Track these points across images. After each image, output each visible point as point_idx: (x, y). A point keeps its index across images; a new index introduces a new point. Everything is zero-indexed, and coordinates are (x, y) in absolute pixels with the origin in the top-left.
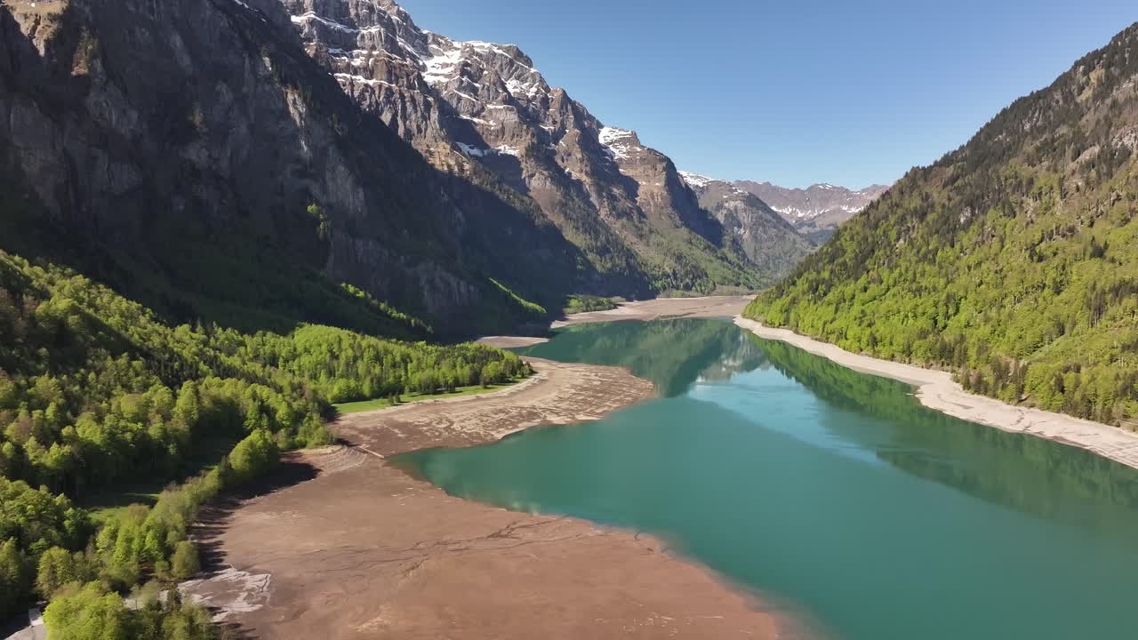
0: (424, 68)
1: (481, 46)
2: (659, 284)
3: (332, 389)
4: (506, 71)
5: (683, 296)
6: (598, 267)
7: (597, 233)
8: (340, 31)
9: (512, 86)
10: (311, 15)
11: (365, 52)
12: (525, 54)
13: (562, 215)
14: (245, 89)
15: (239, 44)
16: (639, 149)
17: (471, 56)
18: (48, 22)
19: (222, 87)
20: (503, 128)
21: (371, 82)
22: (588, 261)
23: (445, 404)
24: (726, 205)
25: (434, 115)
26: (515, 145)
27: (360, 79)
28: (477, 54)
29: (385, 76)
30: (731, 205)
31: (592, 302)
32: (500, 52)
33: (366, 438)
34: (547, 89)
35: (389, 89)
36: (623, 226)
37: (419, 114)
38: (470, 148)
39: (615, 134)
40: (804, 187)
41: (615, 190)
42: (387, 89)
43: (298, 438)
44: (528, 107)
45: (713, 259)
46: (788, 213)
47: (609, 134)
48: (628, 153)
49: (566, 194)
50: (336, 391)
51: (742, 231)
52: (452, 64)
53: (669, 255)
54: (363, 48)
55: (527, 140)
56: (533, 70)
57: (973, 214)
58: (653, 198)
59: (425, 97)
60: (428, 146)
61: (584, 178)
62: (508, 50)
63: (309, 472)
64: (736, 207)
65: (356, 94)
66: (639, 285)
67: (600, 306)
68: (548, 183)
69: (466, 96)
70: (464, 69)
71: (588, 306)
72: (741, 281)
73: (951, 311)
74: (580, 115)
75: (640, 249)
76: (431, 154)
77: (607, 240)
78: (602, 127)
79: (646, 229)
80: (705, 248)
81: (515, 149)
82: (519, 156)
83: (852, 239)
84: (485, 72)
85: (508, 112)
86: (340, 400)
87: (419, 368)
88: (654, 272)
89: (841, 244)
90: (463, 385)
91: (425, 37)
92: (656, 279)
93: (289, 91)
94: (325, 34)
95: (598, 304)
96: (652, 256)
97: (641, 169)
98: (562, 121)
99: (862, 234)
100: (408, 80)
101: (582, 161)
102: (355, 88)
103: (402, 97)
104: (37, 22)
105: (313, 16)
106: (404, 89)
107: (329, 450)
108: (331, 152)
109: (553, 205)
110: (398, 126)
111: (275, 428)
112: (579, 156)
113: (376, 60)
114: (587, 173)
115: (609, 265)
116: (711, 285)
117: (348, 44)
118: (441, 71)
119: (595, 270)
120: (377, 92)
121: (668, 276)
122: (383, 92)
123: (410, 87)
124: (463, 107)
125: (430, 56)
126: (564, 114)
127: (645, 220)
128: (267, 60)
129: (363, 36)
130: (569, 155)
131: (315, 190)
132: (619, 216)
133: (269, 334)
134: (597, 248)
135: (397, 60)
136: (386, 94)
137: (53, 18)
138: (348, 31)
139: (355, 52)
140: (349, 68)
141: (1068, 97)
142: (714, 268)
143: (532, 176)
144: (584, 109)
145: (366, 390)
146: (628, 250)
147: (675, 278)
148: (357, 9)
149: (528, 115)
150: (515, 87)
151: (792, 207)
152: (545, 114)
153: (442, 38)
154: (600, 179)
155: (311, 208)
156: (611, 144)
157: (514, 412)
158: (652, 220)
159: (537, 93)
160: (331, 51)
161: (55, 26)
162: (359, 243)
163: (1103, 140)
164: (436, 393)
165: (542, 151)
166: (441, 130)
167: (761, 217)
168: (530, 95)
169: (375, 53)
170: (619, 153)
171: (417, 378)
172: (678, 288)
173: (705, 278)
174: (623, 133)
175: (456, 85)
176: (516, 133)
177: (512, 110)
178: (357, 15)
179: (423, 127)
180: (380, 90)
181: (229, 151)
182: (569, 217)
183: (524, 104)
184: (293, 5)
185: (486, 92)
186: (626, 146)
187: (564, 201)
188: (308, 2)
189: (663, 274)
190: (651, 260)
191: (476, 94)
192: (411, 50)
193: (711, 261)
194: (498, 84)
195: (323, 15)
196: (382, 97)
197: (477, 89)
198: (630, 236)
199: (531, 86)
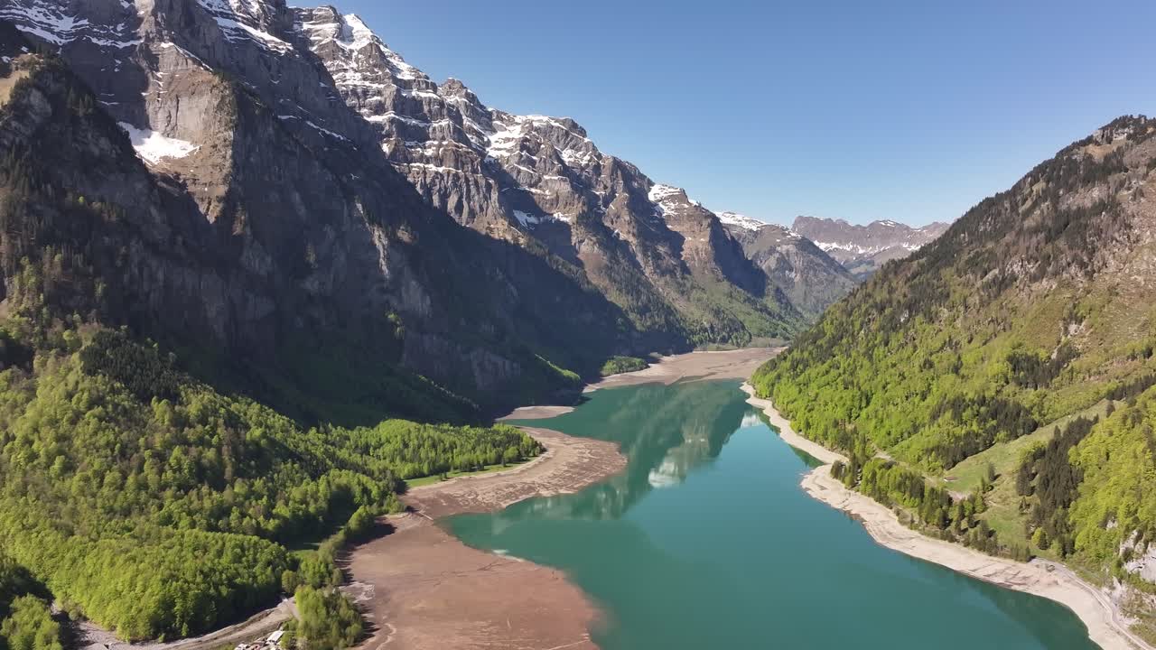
0: (489, 143)
1: (539, 120)
2: (696, 338)
3: (404, 469)
4: (562, 142)
5: (718, 349)
6: (638, 326)
7: (639, 293)
8: (415, 126)
9: (567, 156)
10: (390, 114)
11: (436, 143)
12: (580, 125)
13: (607, 279)
14: (344, 229)
15: (340, 195)
16: (686, 206)
17: (530, 131)
18: (217, 203)
19: (327, 229)
20: (558, 197)
21: (441, 170)
22: (629, 321)
23: (476, 480)
24: (779, 249)
25: (495, 196)
26: (568, 212)
27: (432, 167)
28: (536, 129)
29: (452, 164)
30: (784, 248)
31: (624, 362)
32: (557, 124)
33: (423, 505)
34: (599, 157)
35: (456, 175)
36: (666, 282)
37: (481, 195)
38: (528, 216)
39: (665, 191)
40: (865, 224)
41: (661, 248)
42: (454, 175)
43: (384, 508)
44: (581, 175)
45: (752, 311)
46: (848, 249)
47: (659, 191)
48: (676, 210)
49: (613, 258)
50: (406, 471)
51: (793, 275)
52: (513, 139)
53: (708, 310)
54: (434, 139)
55: (578, 208)
56: (586, 140)
57: (910, 316)
58: (698, 254)
59: (487, 180)
60: (488, 223)
61: (631, 239)
62: (564, 122)
63: (390, 529)
64: (788, 251)
65: (428, 181)
66: (677, 340)
68: (596, 248)
69: (525, 169)
70: (523, 145)
71: (621, 368)
72: (778, 332)
74: (631, 177)
75: (680, 305)
76: (491, 230)
77: (649, 299)
78: (652, 184)
79: (688, 285)
80: (745, 301)
81: (567, 217)
82: (571, 224)
83: (832, 323)
84: (542, 146)
85: (562, 183)
86: (409, 477)
87: (461, 453)
88: (692, 327)
89: (823, 328)
90: (488, 465)
91: (491, 113)
92: (694, 333)
93: (376, 228)
94: (404, 131)
95: (631, 366)
96: (691, 311)
97: (687, 226)
98: (612, 187)
99: (839, 320)
100: (473, 166)
101: (629, 223)
102: (428, 176)
103: (467, 180)
104: (210, 203)
105: (393, 115)
106: (469, 174)
107: (401, 515)
108: (406, 272)
109: (600, 270)
110: (463, 206)
111: (371, 503)
112: (627, 218)
113: (445, 150)
114: (634, 235)
115: (649, 323)
116: (747, 337)
117: (421, 137)
118: (502, 146)
119: (634, 328)
120: (445, 178)
121: (706, 330)
122: (451, 178)
123: (475, 171)
124: (522, 180)
125: (494, 131)
126: (614, 179)
127: (688, 276)
128: (359, 206)
129: (434, 129)
130: (618, 217)
132: (663, 274)
133: (364, 429)
134: (638, 307)
135: (464, 148)
136: (453, 179)
137: (220, 200)
138: (421, 125)
139: (428, 143)
140: (423, 159)
141: (1014, 208)
142: (752, 320)
143: (582, 242)
144: (636, 168)
145: (425, 470)
146: (669, 307)
147: (713, 332)
148: (429, 105)
149: (579, 181)
150: (570, 157)
151: (853, 244)
152: (597, 180)
153: (505, 114)
154: (646, 240)
155: (392, 316)
156: (660, 201)
157: (519, 487)
158: (696, 276)
159: (589, 161)
160: (408, 144)
161: (221, 205)
162: (426, 338)
163: (1001, 265)
164: (472, 470)
165: (593, 220)
166: (500, 208)
167: (812, 262)
168: (584, 163)
169: (445, 143)
170: (668, 210)
171: (459, 460)
172: (714, 341)
173: (741, 331)
174: (672, 190)
175: (517, 159)
176: (569, 202)
177: (565, 181)
178: (430, 111)
179: (485, 206)
180: (448, 176)
181: (332, 276)
182: (613, 280)
183: (577, 171)
184: (377, 106)
185: (543, 164)
186: (674, 203)
187: (609, 265)
188: (389, 103)
189: (701, 329)
190: (690, 316)
191: (534, 167)
192: (476, 127)
193: (749, 314)
194: (554, 157)
195: (401, 114)
196: (450, 182)
197: (535, 162)
198: (672, 293)
199: (585, 155)
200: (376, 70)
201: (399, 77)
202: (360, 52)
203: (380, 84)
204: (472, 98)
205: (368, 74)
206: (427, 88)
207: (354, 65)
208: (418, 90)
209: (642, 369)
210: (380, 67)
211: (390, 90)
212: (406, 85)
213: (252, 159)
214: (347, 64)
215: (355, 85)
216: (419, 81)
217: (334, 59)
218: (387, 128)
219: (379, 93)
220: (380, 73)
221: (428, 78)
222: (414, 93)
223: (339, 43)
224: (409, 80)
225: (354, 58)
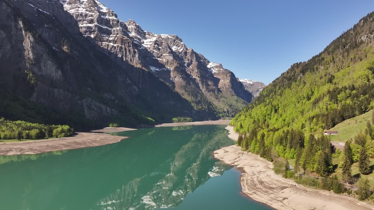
0: (143, 43)
1: (164, 36)
2: (221, 115)
4: (172, 43)
5: (230, 119)
6: (195, 108)
7: (197, 97)
8: (106, 29)
9: (174, 48)
11: (114, 35)
12: (179, 38)
13: (184, 90)
14: (12, 33)
15: (12, 17)
16: (222, 69)
17: (159, 38)
20: (168, 61)
21: (115, 45)
22: (191, 106)
24: (260, 90)
25: (137, 56)
26: (171, 66)
27: (112, 44)
28: (162, 38)
29: (120, 43)
31: (182, 119)
32: (171, 37)
34: (187, 49)
36: (211, 95)
37: (131, 55)
38: (156, 68)
39: (214, 65)
42: (120, 47)
44: (179, 55)
49: (188, 84)
52: (153, 41)
53: (227, 105)
54: (114, 34)
55: (175, 65)
56: (182, 43)
57: (303, 75)
58: (225, 86)
61: (197, 78)
62: (173, 37)
65: (109, 49)
66: (212, 115)
67: (185, 121)
69: (156, 51)
70: (156, 42)
74: (198, 58)
75: (216, 103)
77: (201, 99)
78: (210, 62)
79: (220, 96)
80: (243, 103)
81: (171, 68)
82: (171, 70)
84: (163, 43)
85: (170, 56)
91: (145, 33)
92: (220, 113)
93: (28, 33)
94: (100, 30)
95: (184, 120)
96: (219, 105)
97: (222, 76)
98: (191, 60)
101: (197, 73)
102: (109, 47)
103: (126, 49)
105: (96, 24)
106: (127, 47)
109: (181, 87)
110: (123, 59)
112: (196, 71)
113: (118, 38)
114: (198, 77)
115: (200, 108)
117: (109, 33)
118: (148, 44)
119: (193, 109)
120: (116, 48)
121: (225, 112)
122: (119, 48)
123: (129, 46)
124: (154, 55)
125: (146, 39)
126: (192, 57)
127: (220, 93)
128: (21, 23)
129: (114, 30)
130: (193, 71)
132: (209, 91)
134: (196, 101)
135: (126, 38)
136: (120, 49)
138: (109, 29)
139: (111, 35)
140: (108, 41)
143: (175, 77)
144: (203, 56)
146: (210, 103)
147: (228, 113)
148: (113, 22)
149: (178, 57)
150: (175, 49)
152: (185, 57)
153: (151, 33)
154: (203, 79)
156: (212, 68)
158: (224, 94)
159: (183, 50)
160: (102, 35)
165: (181, 69)
166: (139, 60)
168: (180, 51)
169: (118, 36)
170: (214, 71)
172: (229, 117)
174: (217, 64)
175: (153, 48)
176: (172, 63)
177: (171, 55)
178: (113, 24)
179: (132, 60)
180: (118, 47)
182: (186, 91)
183: (177, 54)
184: (90, 21)
185: (163, 50)
186: (217, 69)
187: (185, 85)
188: (95, 19)
189: (223, 111)
190: (219, 107)
191: (159, 51)
192: (139, 37)
194: (167, 47)
195: (101, 24)
196: (118, 50)
197: (160, 49)
198: (213, 98)
199: (181, 48)
200: (91, 8)
201: (101, 11)
203: (93, 13)
204: (138, 27)
205: (88, 9)
206: (113, 15)
207: (84, 6)
208: (109, 16)
209: (190, 122)
210: (93, 7)
211: (96, 15)
212: (104, 14)
214: (80, 5)
215: (82, 13)
216: (109, 13)
217: (75, 3)
218: (94, 28)
219: (92, 16)
220: (93, 9)
221: (113, 12)
222: (107, 17)
224: (105, 12)
225: (84, 4)
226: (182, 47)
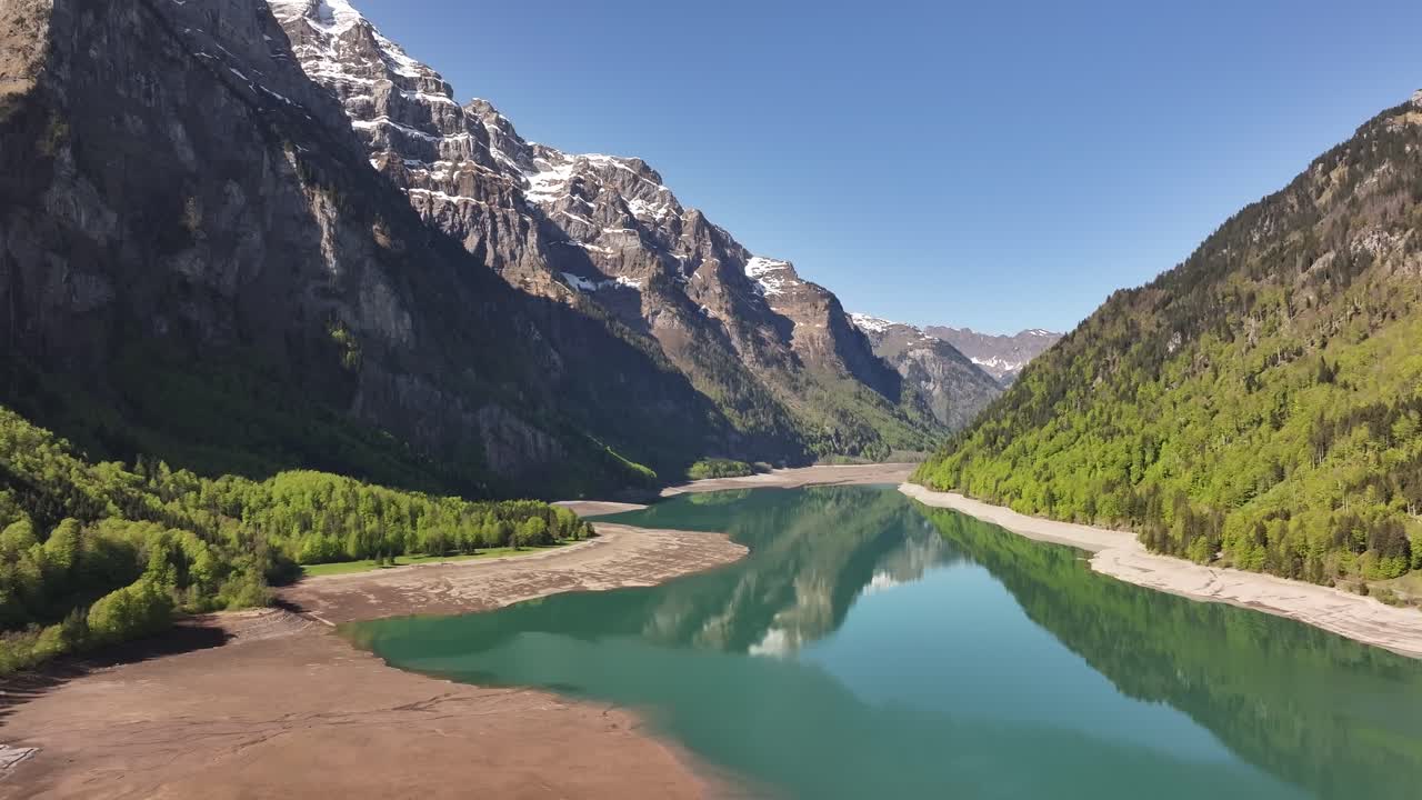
0: (527, 185)
1: (599, 160)
2: (816, 448)
3: (300, 545)
4: (628, 189)
5: (847, 462)
6: (737, 425)
7: (736, 383)
8: (419, 139)
9: (636, 207)
10: (384, 120)
11: (449, 164)
12: (653, 168)
13: (692, 361)
14: (262, 191)
15: (257, 136)
16: (795, 284)
17: (584, 171)
19: (233, 188)
20: (623, 255)
21: (454, 200)
22: (724, 417)
23: (454, 567)
24: (911, 354)
25: (532, 238)
26: (637, 275)
27: (442, 195)
28: (593, 169)
29: (472, 192)
30: (918, 353)
31: (722, 466)
32: (622, 166)
33: (322, 603)
34: (680, 211)
35: (477, 208)
36: (772, 375)
37: (513, 237)
38: (582, 280)
39: (766, 265)
40: (1012, 334)
41: (763, 332)
42: (473, 207)
43: (220, 597)
44: (654, 233)
45: (888, 417)
46: (992, 366)
47: (759, 265)
48: (782, 288)
49: (700, 336)
50: (307, 548)
51: (931, 386)
52: (561, 181)
53: (830, 412)
54: (447, 160)
55: (651, 269)
56: (662, 188)
57: (1184, 340)
58: (812, 343)
59: (521, 217)
60: (522, 275)
61: (724, 317)
62: (631, 164)
65: (436, 213)
66: (791, 448)
67: (732, 471)
69: (578, 218)
70: (575, 186)
71: (716, 470)
72: (925, 446)
73: (1148, 458)
74: (720, 241)
75: (794, 405)
76: (527, 285)
77: (750, 392)
78: (750, 257)
79: (803, 380)
80: (878, 405)
81: (636, 282)
82: (641, 290)
83: (1041, 379)
84: (602, 190)
85: (629, 238)
86: (313, 560)
88: (810, 433)
89: (1028, 387)
90: (486, 546)
91: (530, 150)
92: (813, 441)
93: (317, 192)
94: (400, 142)
95: (729, 469)
96: (808, 413)
97: (797, 308)
98: (697, 249)
99: (1053, 374)
100: (501, 197)
101: (721, 296)
102: (434, 206)
103: (493, 216)
105: (386, 121)
106: (496, 207)
108: (367, 267)
109: (681, 349)
110: (486, 251)
111: (183, 582)
112: (718, 290)
113: (462, 174)
114: (727, 311)
115: (751, 423)
116: (884, 449)
117: (429, 155)
118: (547, 189)
119: (732, 427)
120: (461, 211)
121: (829, 438)
122: (469, 211)
123: (504, 204)
124: (573, 232)
125: (535, 171)
126: (700, 240)
127: (802, 369)
128: (290, 155)
129: (447, 145)
130: (706, 289)
131: (345, 313)
132: (767, 364)
133: (238, 479)
134: (736, 401)
135: (489, 173)
136: (473, 213)
137: (14, 98)
138: (428, 139)
139: (437, 163)
140: (427, 183)
141: (1305, 200)
142: (889, 428)
143: (656, 313)
144: (728, 235)
145: (351, 550)
146: (778, 405)
147: (839, 441)
148: (441, 114)
149: (654, 240)
150: (640, 208)
151: (997, 359)
152: (676, 240)
153: (551, 150)
154: (743, 319)
155: (338, 334)
156: (760, 277)
157: (542, 577)
158: (812, 370)
159: (667, 215)
160: (407, 162)
161: (16, 108)
162: (402, 380)
163: (1339, 244)
164: (447, 555)
165: (670, 285)
166: (540, 255)
167: (954, 369)
168: (658, 217)
169: (461, 165)
170: (771, 288)
171: (424, 536)
172: (841, 453)
173: (877, 441)
174: (776, 264)
175: (566, 205)
176: (638, 262)
177: (634, 234)
178: (441, 121)
179: (518, 253)
180: (465, 208)
181: (237, 264)
182: (701, 364)
183: (650, 228)
184: (362, 108)
185: (602, 214)
186: (780, 280)
187: (695, 343)
188: (380, 104)
189: (823, 436)
190: (807, 418)
191: (589, 215)
192: (510, 163)
193: (885, 420)
194: (617, 204)
195: (399, 120)
196: (467, 216)
197: (591, 209)
198: (781, 388)
199: (659, 207)
200: (363, 60)
201: (397, 72)
202: (342, 37)
203: (369, 78)
204: (505, 125)
205: (353, 64)
206: (438, 89)
207: (333, 53)
208: (426, 92)
209: (745, 475)
210: (370, 56)
211: (381, 88)
212: (409, 84)
213: (93, 53)
214: (321, 50)
215: (331, 78)
216: (426, 81)
217: (303, 43)
218: (377, 137)
219: (367, 90)
220: (370, 64)
221: (439, 77)
222: (419, 96)
223: (311, 23)
224: (412, 78)
225: (332, 44)
226: (663, 201)
